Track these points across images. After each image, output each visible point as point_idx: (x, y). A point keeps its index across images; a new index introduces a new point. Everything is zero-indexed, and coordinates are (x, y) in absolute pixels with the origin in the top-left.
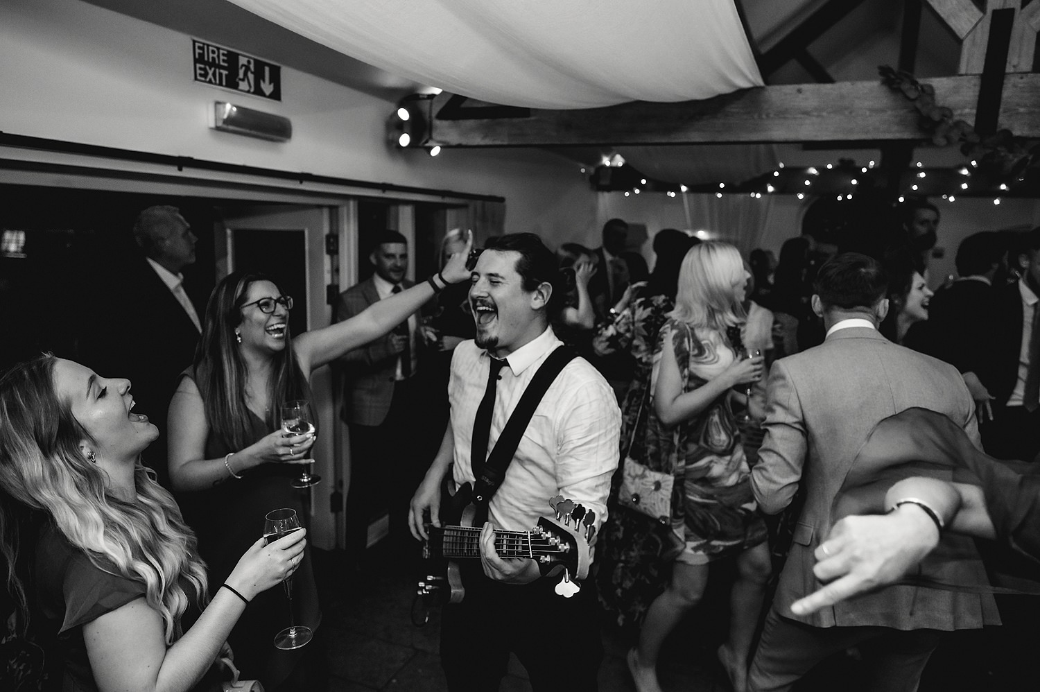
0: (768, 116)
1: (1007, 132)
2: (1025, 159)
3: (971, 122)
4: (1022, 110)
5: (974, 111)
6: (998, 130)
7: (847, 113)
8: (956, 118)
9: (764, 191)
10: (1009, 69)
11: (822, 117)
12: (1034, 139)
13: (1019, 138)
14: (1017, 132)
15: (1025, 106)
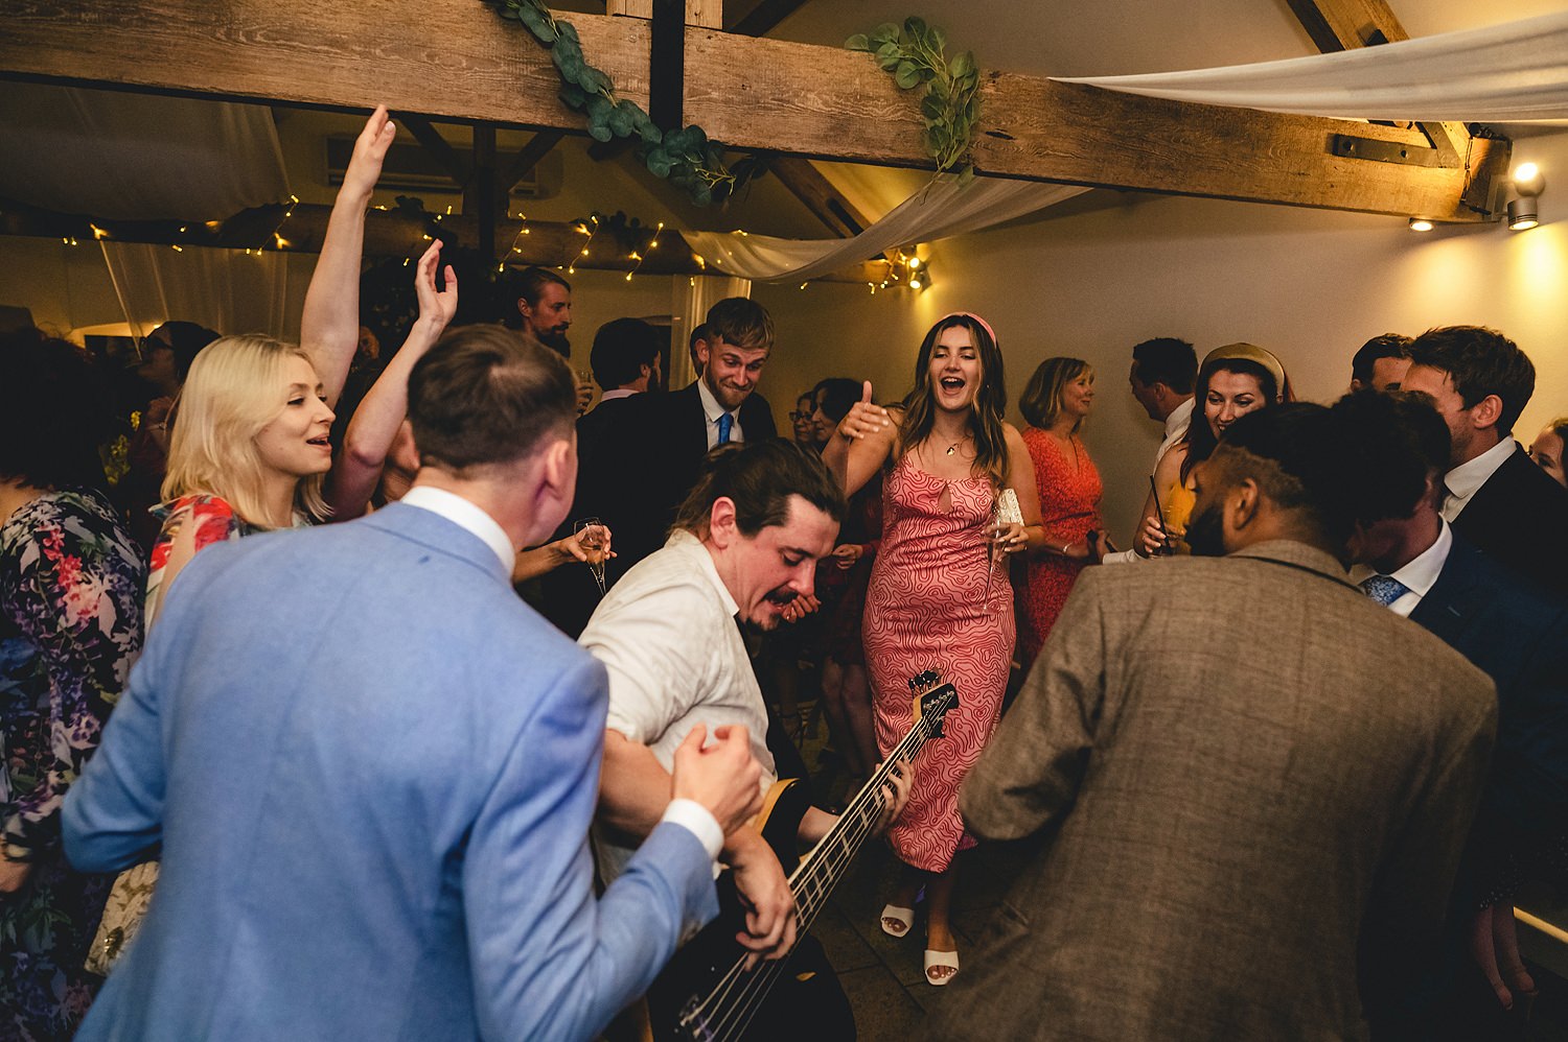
0: (250, 35)
1: (697, 130)
2: (724, 185)
3: (643, 103)
4: (715, 95)
5: (646, 87)
6: (685, 126)
7: (423, 56)
8: (620, 96)
9: (271, 246)
10: (690, 19)
11: (375, 57)
12: (735, 148)
13: (715, 143)
14: (712, 134)
15: (718, 88)
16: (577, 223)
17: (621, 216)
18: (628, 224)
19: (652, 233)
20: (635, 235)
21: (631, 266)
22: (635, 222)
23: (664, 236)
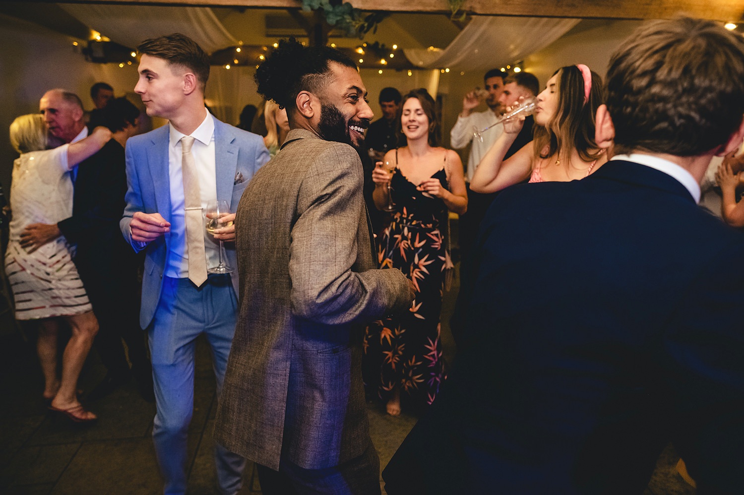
13: (356, 9)
14: (355, 6)
16: (357, 47)
17: (377, 44)
18: (380, 47)
19: (391, 51)
20: (383, 51)
21: (382, 67)
22: (383, 45)
23: (396, 53)
